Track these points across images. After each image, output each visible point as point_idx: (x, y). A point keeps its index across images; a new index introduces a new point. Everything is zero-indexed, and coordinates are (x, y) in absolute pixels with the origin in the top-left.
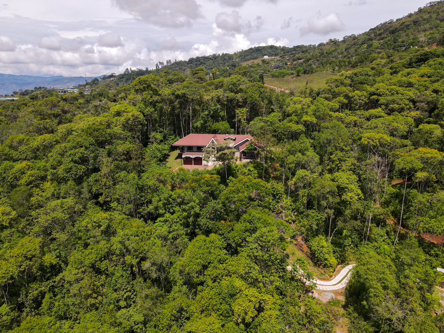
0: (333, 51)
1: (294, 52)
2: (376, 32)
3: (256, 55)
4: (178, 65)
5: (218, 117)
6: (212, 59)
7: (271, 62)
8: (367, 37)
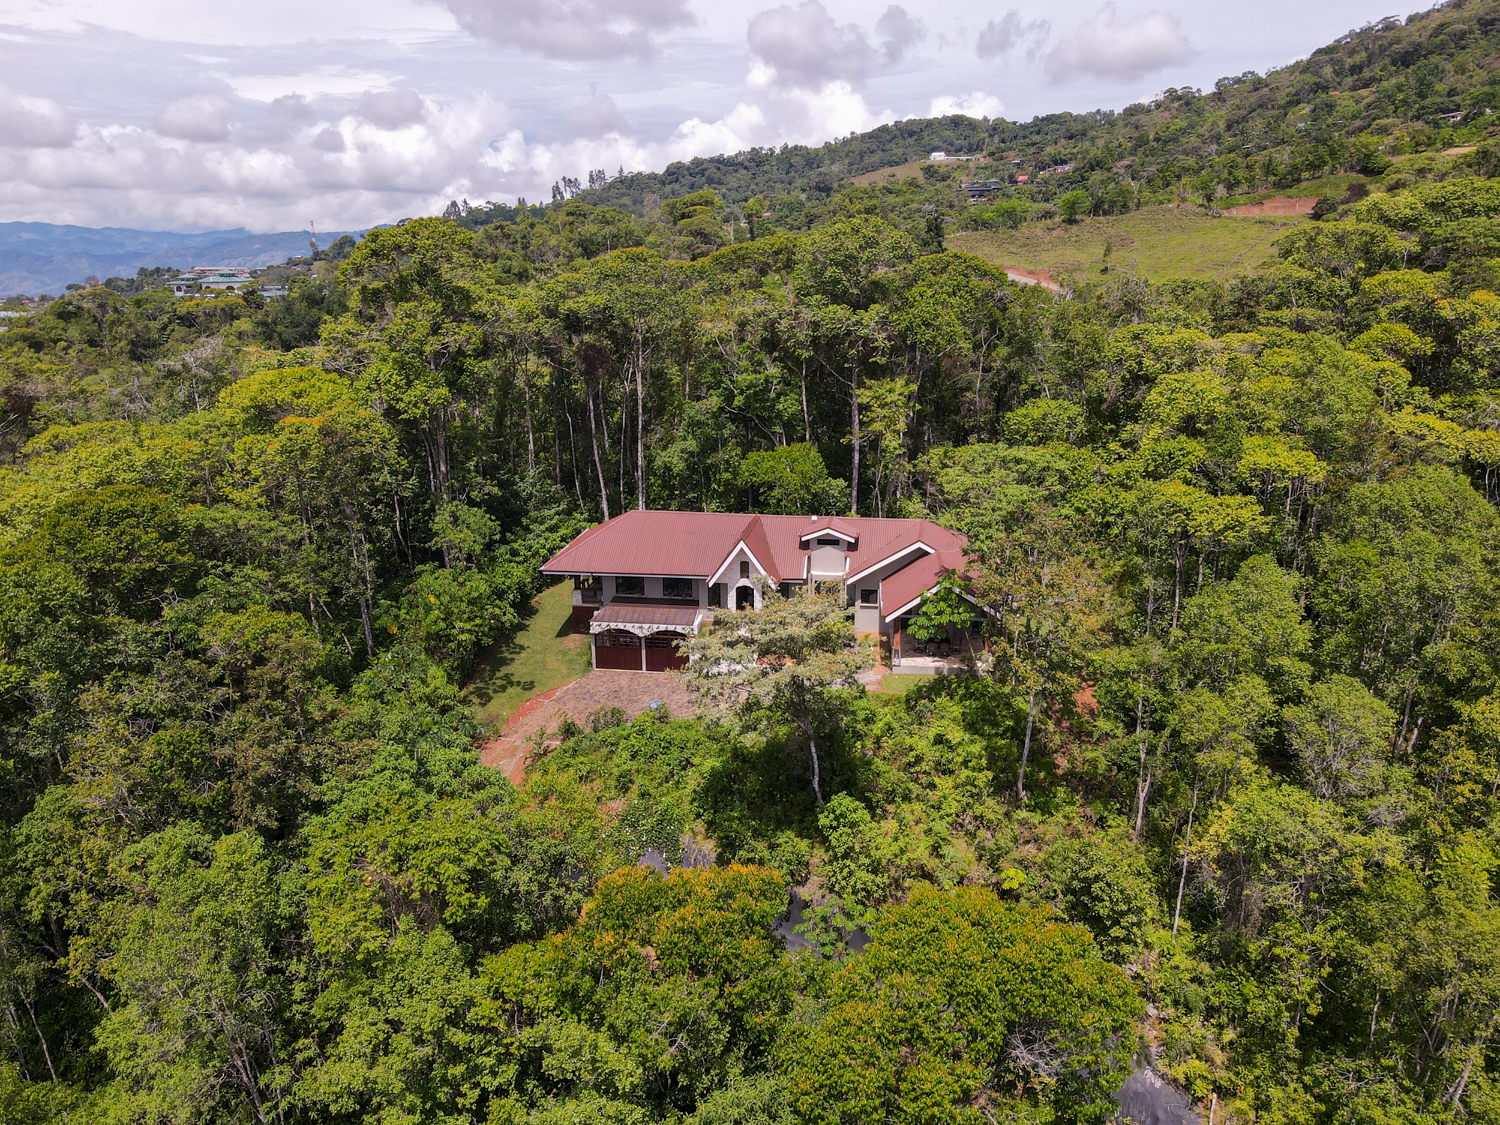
0: (1183, 131)
1: (1036, 138)
2: (1341, 61)
3: (900, 151)
4: (629, 187)
5: (768, 422)
6: (746, 168)
7: (955, 174)
8: (1310, 78)
